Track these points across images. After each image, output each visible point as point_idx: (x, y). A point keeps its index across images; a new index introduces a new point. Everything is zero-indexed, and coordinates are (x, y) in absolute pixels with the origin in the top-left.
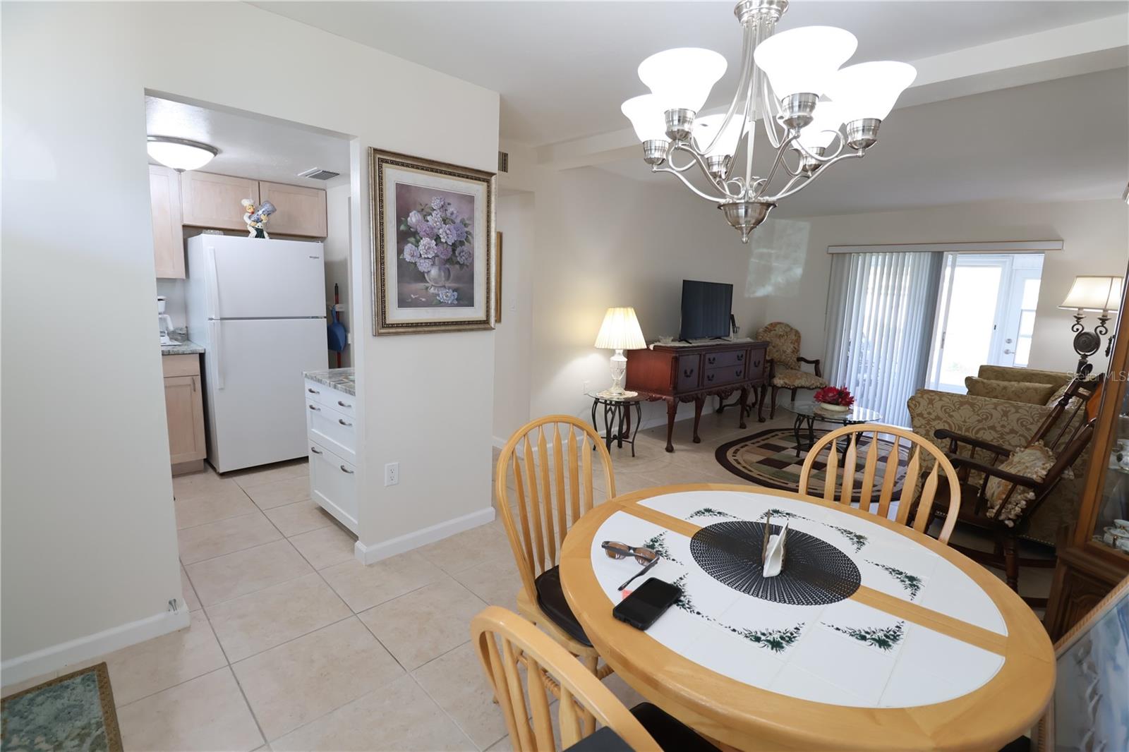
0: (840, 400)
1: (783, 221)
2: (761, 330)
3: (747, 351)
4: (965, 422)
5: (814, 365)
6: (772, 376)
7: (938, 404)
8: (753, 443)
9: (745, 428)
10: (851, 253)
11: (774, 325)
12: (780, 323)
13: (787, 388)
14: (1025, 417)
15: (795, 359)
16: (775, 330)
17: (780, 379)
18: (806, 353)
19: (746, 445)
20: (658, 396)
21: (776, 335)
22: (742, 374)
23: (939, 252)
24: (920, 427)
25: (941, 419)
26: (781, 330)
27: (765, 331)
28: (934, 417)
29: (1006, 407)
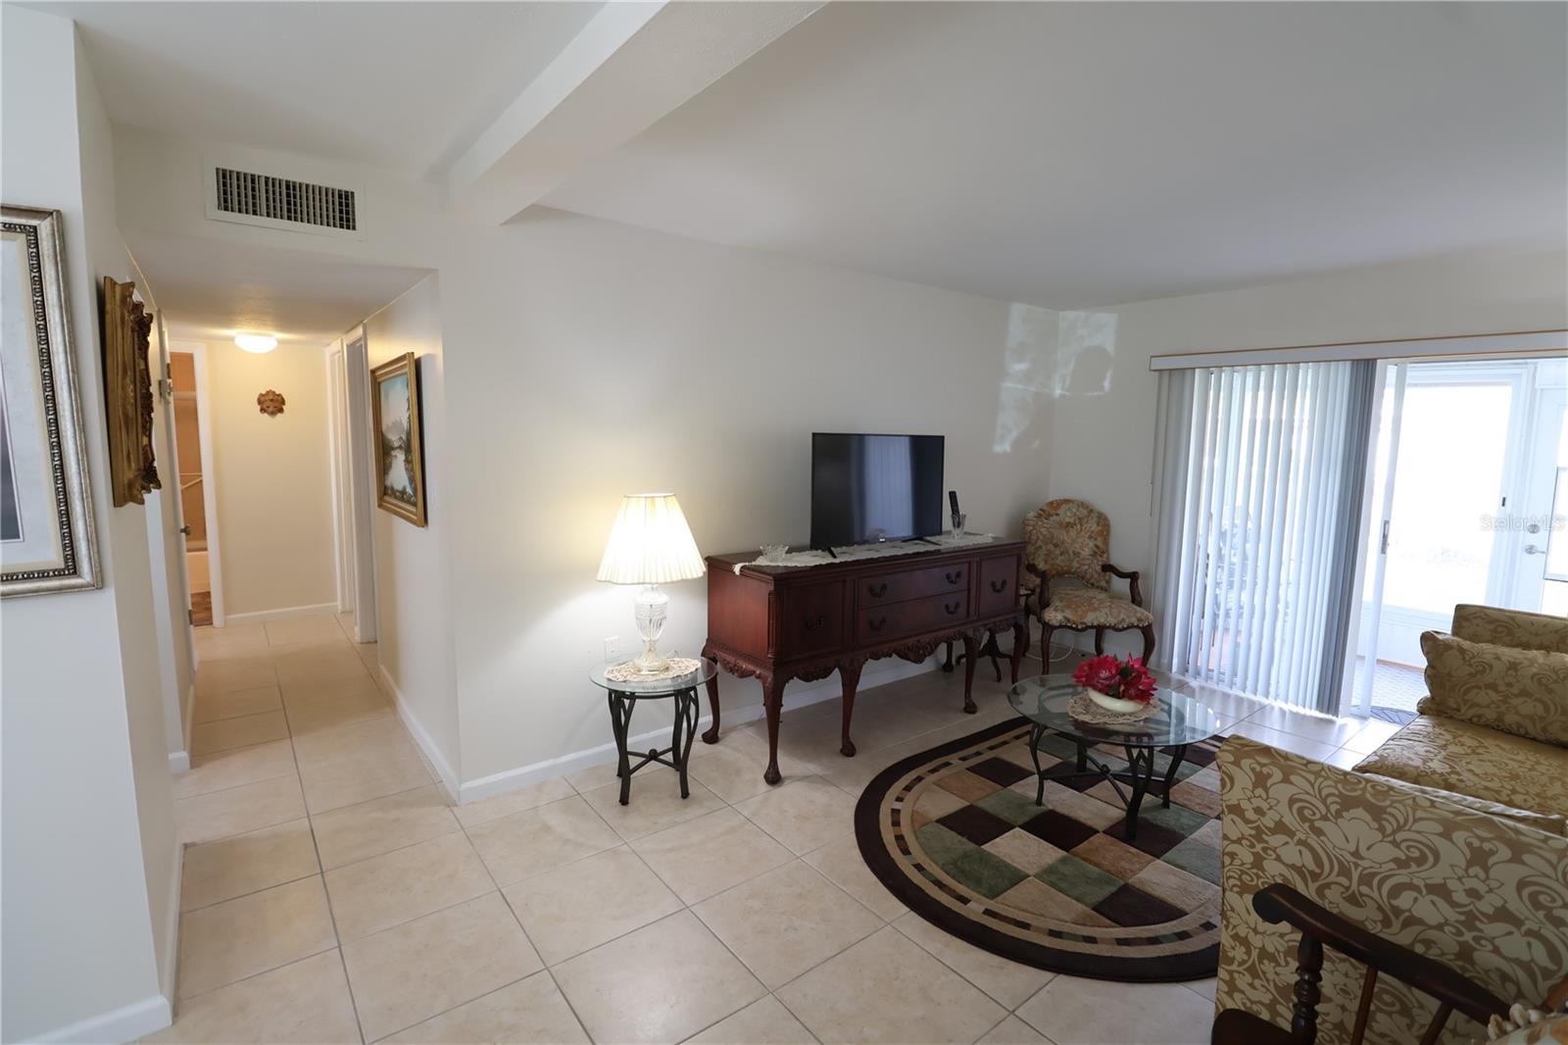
0: (1122, 688)
1: (1071, 315)
2: (1031, 514)
3: (970, 563)
4: (1356, 854)
5: (1129, 580)
6: (1045, 604)
7: (1281, 792)
8: (964, 759)
9: (974, 712)
10: (1194, 369)
11: (1055, 505)
12: (1067, 501)
13: (1071, 628)
14: (1546, 881)
15: (1099, 568)
16: (1057, 515)
17: (1056, 610)
18: (1123, 556)
19: (947, 764)
20: (751, 667)
21: (1061, 524)
22: (962, 609)
23: (1368, 360)
24: (1238, 841)
25: (1291, 834)
26: (1069, 514)
27: (1039, 516)
28: (1272, 825)
29: (1482, 840)
